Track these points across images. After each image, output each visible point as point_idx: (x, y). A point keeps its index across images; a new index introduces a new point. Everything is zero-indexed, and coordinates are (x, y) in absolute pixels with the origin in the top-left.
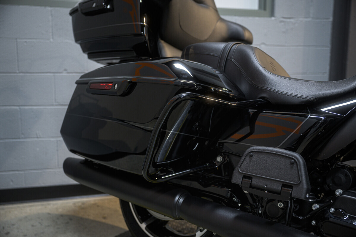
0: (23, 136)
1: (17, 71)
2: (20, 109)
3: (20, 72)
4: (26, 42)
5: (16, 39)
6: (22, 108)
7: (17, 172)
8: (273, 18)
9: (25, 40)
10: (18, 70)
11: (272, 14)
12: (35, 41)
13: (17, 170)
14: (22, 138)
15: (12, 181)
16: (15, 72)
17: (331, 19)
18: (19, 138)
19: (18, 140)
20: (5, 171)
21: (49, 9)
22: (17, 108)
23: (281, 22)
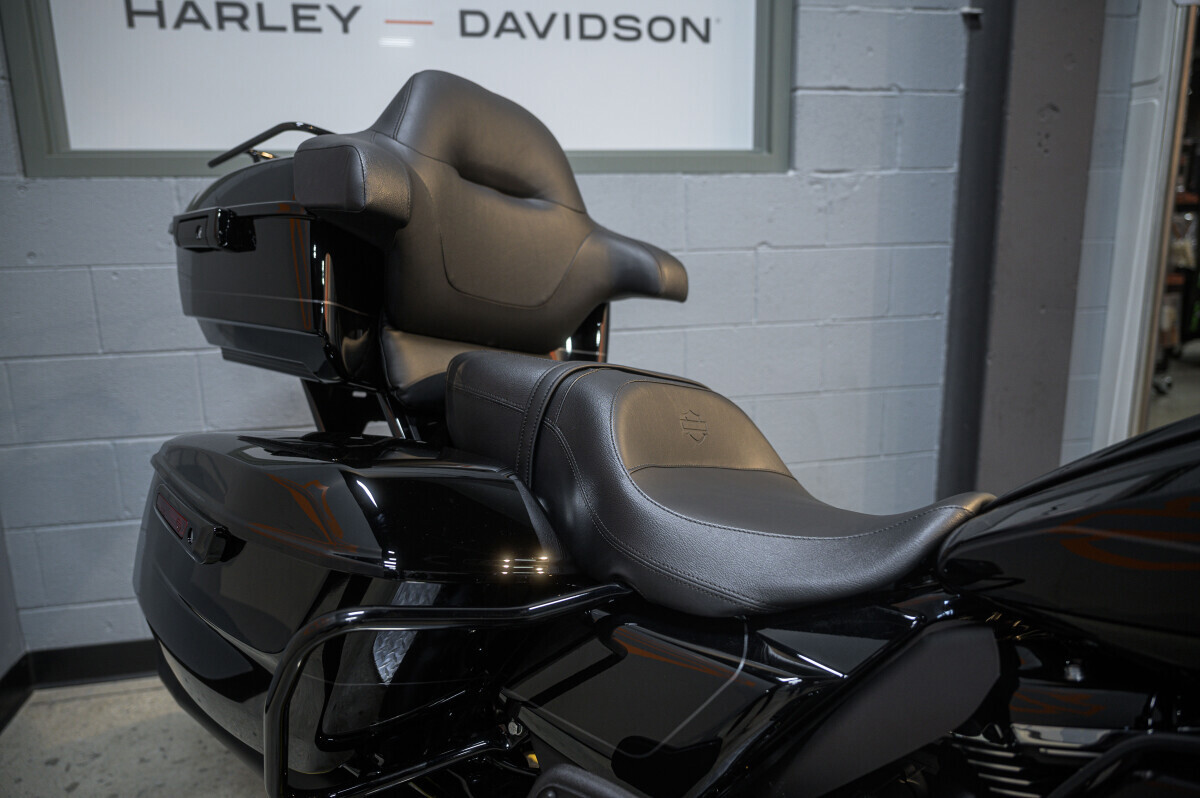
0: (127, 513)
1: (100, 351)
2: (115, 445)
3: (105, 353)
4: (115, 273)
5: (89, 266)
6: (118, 442)
7: (119, 603)
8: (791, 173)
9: (113, 268)
10: (102, 347)
11: (788, 162)
12: (140, 268)
13: (121, 599)
14: (128, 519)
15: (110, 625)
16: (96, 354)
17: (954, 168)
18: (120, 520)
19: (117, 524)
20: (91, 602)
21: (172, 181)
22: (108, 443)
23: (813, 182)
